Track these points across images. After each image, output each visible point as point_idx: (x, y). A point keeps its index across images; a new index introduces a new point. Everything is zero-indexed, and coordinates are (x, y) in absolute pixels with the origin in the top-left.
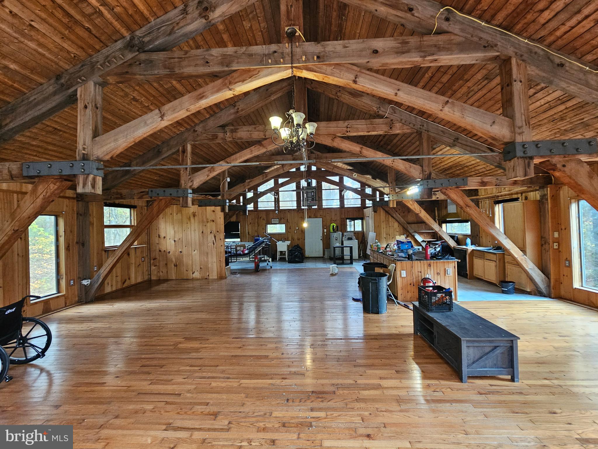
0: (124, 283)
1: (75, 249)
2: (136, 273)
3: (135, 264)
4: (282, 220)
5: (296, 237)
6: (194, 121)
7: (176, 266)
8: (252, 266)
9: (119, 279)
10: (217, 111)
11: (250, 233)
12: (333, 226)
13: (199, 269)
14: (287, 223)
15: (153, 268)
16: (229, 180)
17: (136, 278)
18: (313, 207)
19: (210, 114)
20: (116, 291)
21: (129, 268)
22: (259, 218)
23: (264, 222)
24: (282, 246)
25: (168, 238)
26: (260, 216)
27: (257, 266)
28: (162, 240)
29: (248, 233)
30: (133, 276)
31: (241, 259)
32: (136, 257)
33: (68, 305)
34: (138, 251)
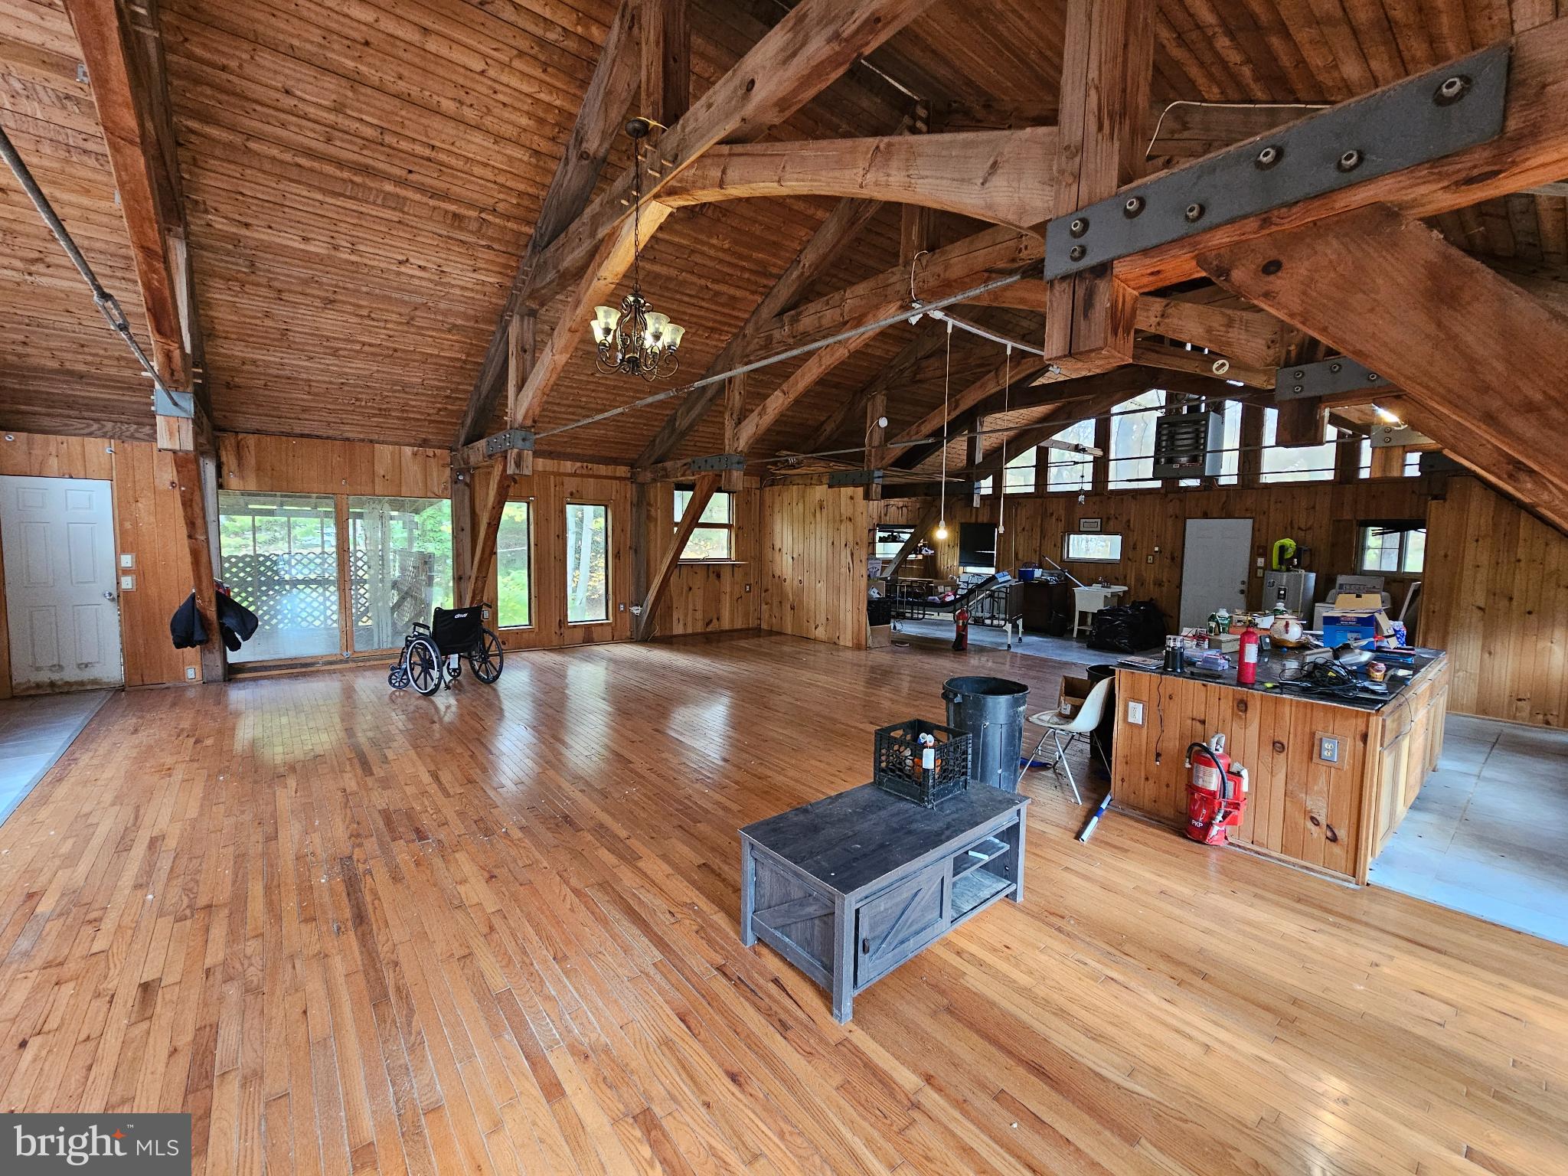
0: (708, 624)
1: (629, 558)
2: (732, 612)
3: (732, 593)
4: (1111, 523)
5: (1150, 576)
6: (737, 318)
7: (792, 608)
8: (951, 635)
9: (699, 615)
10: (771, 283)
11: (1020, 556)
12: (1282, 549)
13: (824, 621)
14: (1125, 531)
15: (764, 607)
16: (883, 422)
17: (732, 621)
18: (1183, 483)
19: (762, 294)
20: (693, 635)
21: (718, 600)
22: (1045, 515)
23: (1061, 525)
24: (1089, 599)
25: (784, 551)
26: (1050, 511)
27: (961, 637)
28: (777, 555)
29: (1016, 554)
30: (726, 615)
31: (935, 616)
32: (733, 584)
33: (615, 640)
34: (738, 573)
